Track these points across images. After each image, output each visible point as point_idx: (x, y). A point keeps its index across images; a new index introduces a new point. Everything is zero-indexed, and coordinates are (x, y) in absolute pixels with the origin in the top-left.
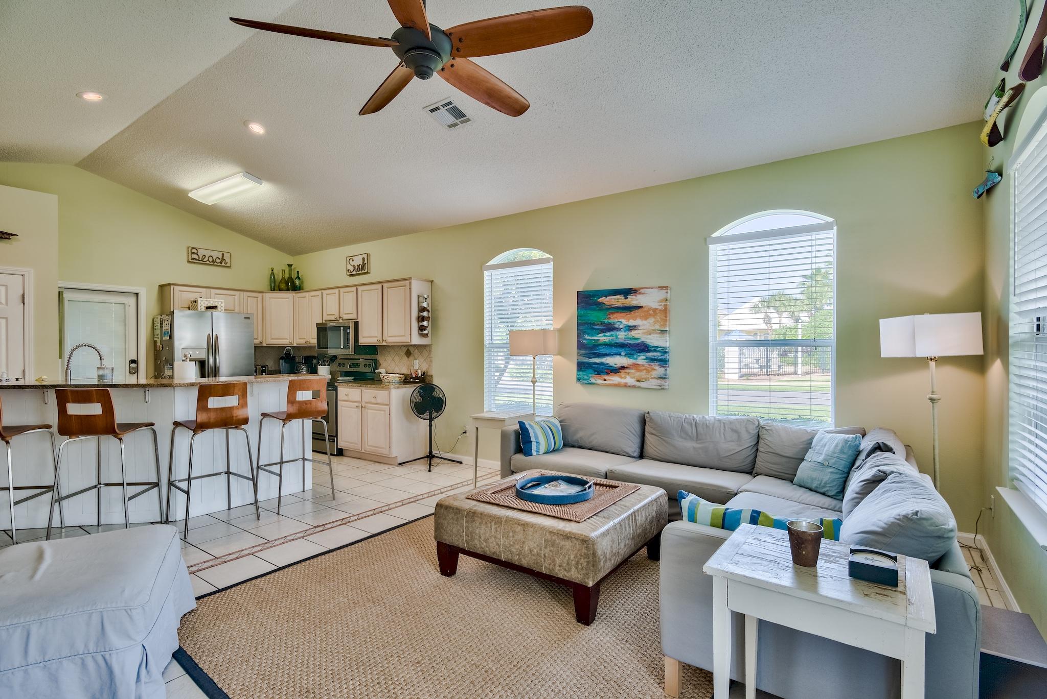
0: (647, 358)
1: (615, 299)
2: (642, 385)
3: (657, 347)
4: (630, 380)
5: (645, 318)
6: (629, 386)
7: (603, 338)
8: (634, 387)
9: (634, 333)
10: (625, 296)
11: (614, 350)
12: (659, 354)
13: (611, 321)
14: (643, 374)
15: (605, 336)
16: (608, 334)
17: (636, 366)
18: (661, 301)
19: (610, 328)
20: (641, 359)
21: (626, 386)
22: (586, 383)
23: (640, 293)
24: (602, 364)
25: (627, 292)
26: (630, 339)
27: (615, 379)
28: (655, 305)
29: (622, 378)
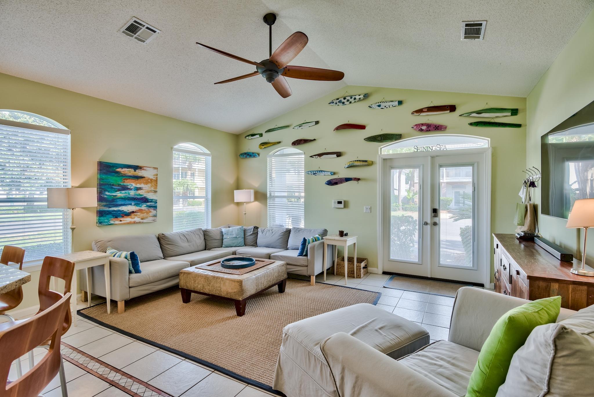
0: (147, 206)
1: (128, 171)
2: (144, 221)
3: (152, 200)
4: (137, 219)
5: (146, 183)
6: (137, 223)
7: (119, 194)
8: (140, 223)
9: (140, 192)
10: (134, 170)
11: (127, 202)
12: (153, 203)
13: (125, 184)
14: (145, 215)
15: (121, 193)
16: (123, 192)
17: (141, 211)
18: (154, 175)
19: (125, 188)
20: (144, 207)
21: (135, 223)
22: (106, 225)
23: (143, 169)
24: (119, 211)
25: (136, 168)
26: (138, 195)
27: (128, 219)
28: (151, 177)
29: (132, 218)
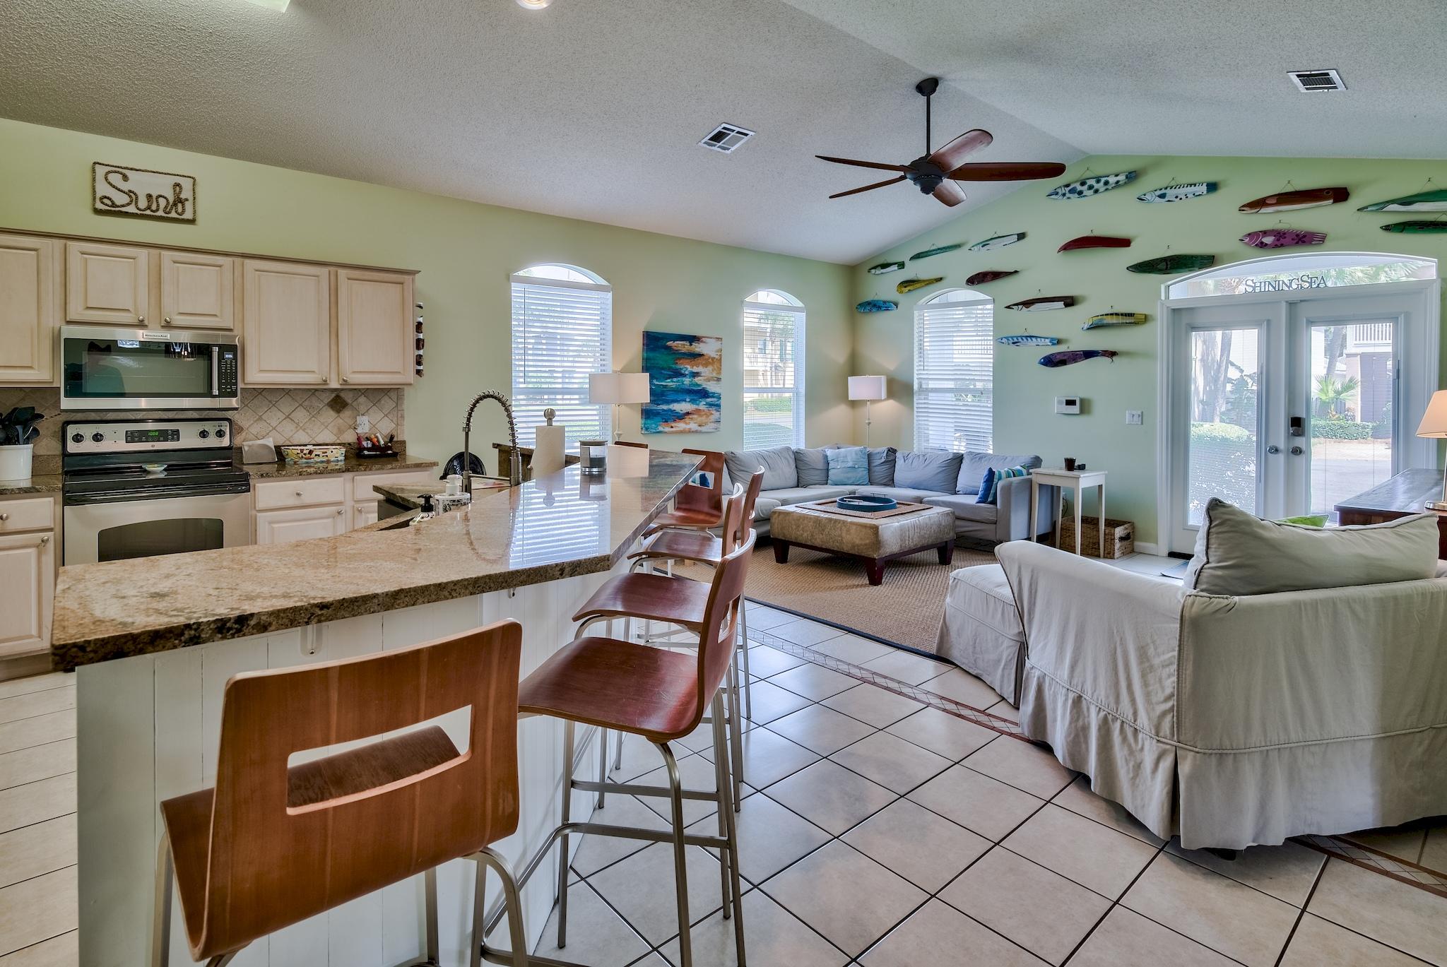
0: (707, 404)
1: (682, 344)
2: (703, 429)
3: (714, 393)
4: (693, 426)
5: (706, 365)
6: (693, 432)
7: (670, 383)
8: (696, 432)
9: (697, 380)
10: (690, 342)
11: (680, 397)
12: (715, 399)
13: (678, 367)
14: (704, 419)
15: (672, 381)
16: (675, 380)
17: (698, 411)
18: (717, 351)
19: (678, 374)
20: (702, 405)
21: (690, 432)
22: (654, 433)
23: (702, 342)
24: (670, 410)
25: (693, 339)
26: (694, 385)
27: (681, 426)
28: (713, 354)
29: (686, 423)
